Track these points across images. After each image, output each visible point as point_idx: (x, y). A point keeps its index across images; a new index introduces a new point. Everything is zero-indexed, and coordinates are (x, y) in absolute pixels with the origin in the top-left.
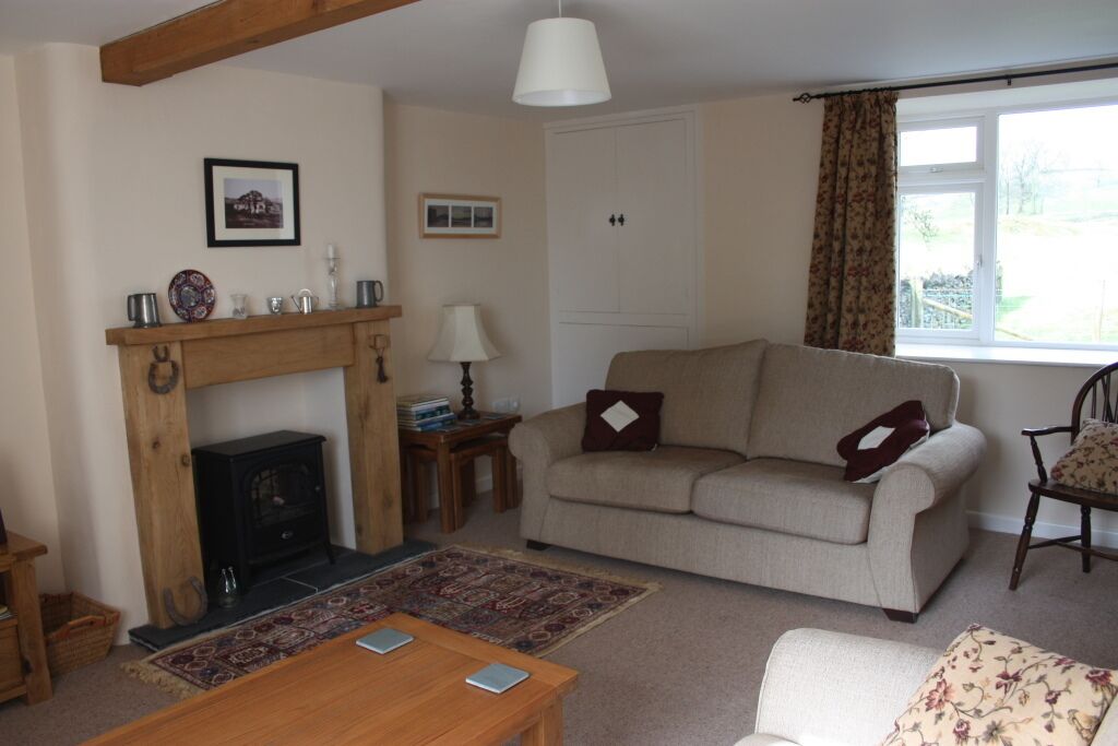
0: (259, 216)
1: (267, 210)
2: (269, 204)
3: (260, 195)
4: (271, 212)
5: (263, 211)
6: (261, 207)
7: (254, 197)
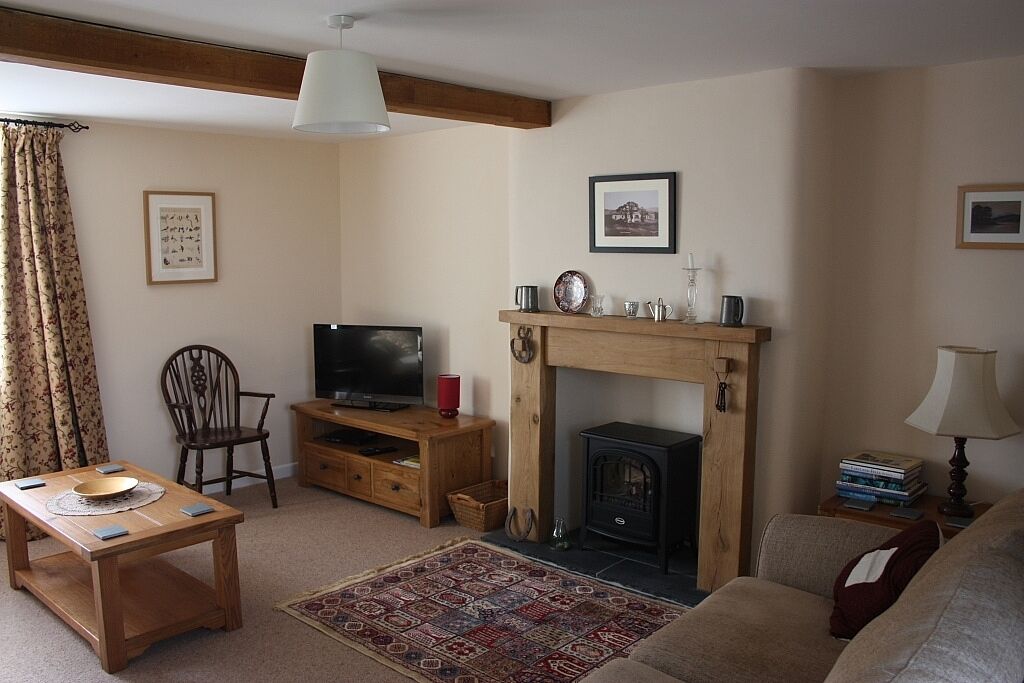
0: (635, 225)
1: (642, 219)
2: (644, 213)
3: (636, 205)
4: (646, 221)
5: (639, 220)
6: (637, 216)
7: (629, 208)
